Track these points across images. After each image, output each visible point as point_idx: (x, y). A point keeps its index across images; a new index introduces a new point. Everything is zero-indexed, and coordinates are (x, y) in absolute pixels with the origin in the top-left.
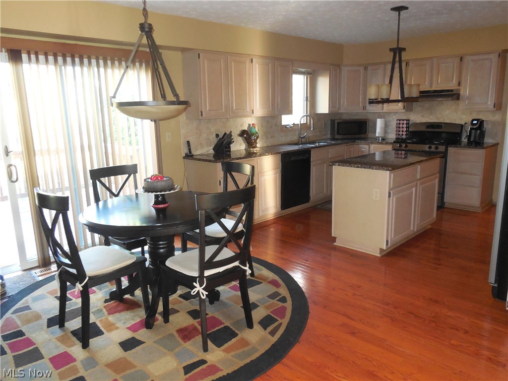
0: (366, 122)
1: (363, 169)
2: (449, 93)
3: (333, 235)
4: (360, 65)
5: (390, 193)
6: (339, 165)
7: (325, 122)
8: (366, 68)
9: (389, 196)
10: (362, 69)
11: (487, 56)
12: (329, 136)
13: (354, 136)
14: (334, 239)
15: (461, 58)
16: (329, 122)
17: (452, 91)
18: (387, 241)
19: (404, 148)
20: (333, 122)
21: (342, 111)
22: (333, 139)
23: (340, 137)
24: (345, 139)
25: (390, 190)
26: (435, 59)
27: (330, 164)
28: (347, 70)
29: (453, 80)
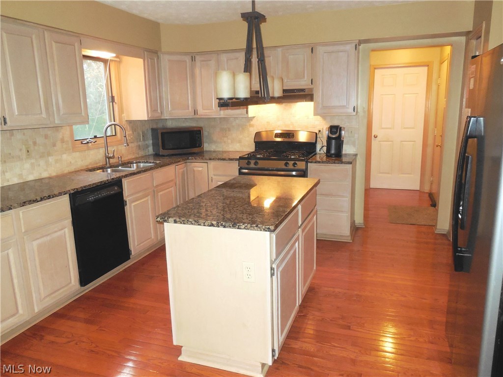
0: (200, 131)
1: (221, 229)
2: (301, 93)
3: (175, 343)
4: (186, 54)
5: (272, 269)
6: (175, 222)
7: (143, 133)
8: (193, 59)
9: (272, 275)
10: (188, 59)
11: (342, 48)
12: (151, 150)
13: (185, 151)
14: (178, 350)
15: (312, 49)
16: (150, 132)
17: (303, 90)
18: (273, 351)
19: (254, 166)
20: (154, 131)
21: (166, 116)
22: (157, 155)
23: (166, 152)
24: (173, 155)
25: (272, 263)
26: (280, 50)
27: (159, 219)
28: (169, 61)
29: (304, 77)
